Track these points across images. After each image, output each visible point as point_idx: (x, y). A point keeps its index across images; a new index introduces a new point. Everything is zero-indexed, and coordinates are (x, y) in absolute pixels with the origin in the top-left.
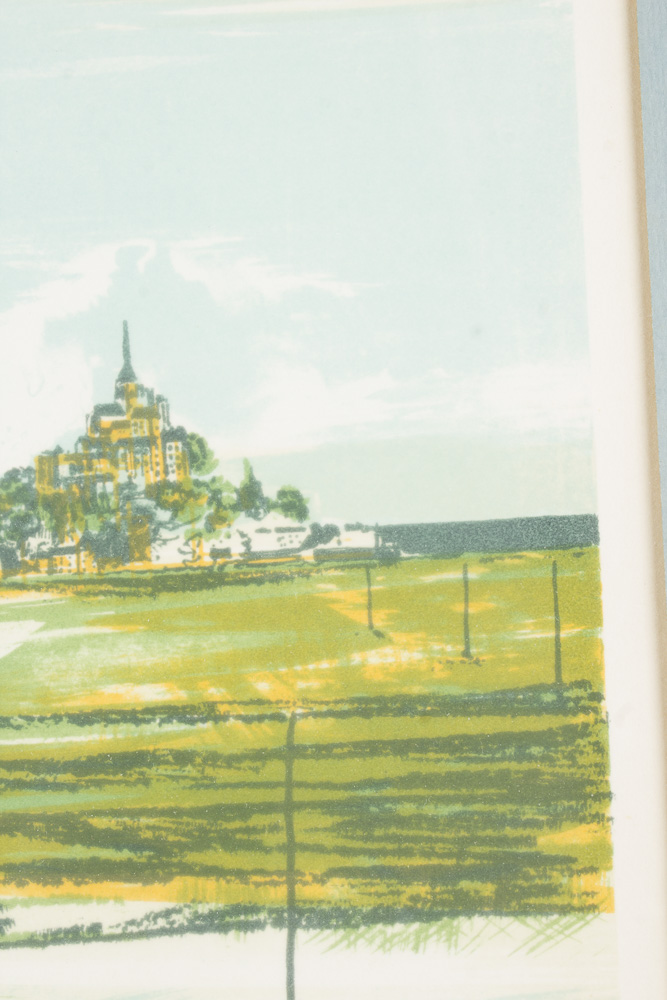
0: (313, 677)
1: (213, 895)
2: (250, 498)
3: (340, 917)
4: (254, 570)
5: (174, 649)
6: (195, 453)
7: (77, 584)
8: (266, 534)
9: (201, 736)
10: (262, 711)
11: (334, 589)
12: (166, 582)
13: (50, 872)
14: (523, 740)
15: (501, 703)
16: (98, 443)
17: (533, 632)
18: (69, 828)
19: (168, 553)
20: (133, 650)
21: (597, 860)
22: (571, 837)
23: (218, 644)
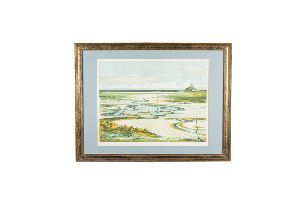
0: (197, 95)
1: (193, 102)
2: (195, 89)
3: (198, 103)
4: (195, 91)
5: (192, 94)
6: (193, 87)
7: (189, 92)
8: (196, 90)
9: (193, 97)
10: (195, 96)
11: (198, 92)
12: (192, 92)
13: (188, 101)
14: (204, 97)
15: (203, 96)
16: (190, 87)
17: (204, 94)
18: (189, 100)
19: (192, 91)
20: (191, 94)
21: (206, 101)
22: (205, 100)
23: (194, 94)
